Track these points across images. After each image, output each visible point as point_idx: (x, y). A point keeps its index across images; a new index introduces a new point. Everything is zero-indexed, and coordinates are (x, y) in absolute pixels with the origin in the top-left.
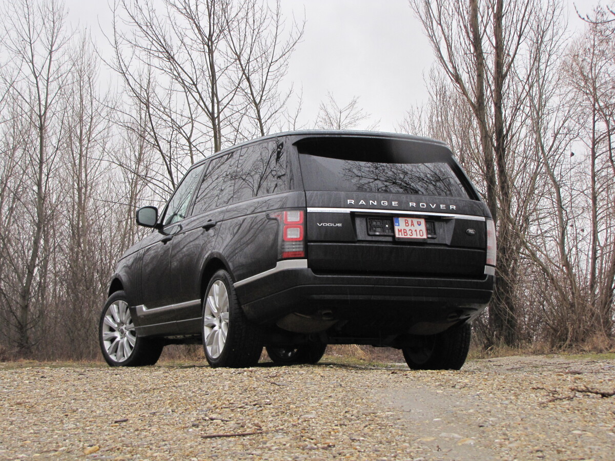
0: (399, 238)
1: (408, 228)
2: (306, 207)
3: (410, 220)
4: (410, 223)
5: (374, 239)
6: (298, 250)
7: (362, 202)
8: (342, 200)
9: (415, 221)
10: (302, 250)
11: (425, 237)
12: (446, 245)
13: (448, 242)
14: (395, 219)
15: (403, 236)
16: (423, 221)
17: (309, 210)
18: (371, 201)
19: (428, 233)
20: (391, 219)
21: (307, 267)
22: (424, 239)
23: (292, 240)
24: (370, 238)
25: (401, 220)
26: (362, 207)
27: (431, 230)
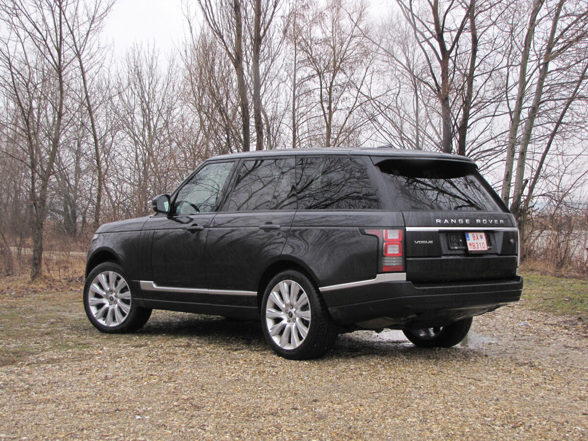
0: (471, 251)
1: (475, 242)
2: (405, 226)
3: (475, 234)
4: (476, 237)
5: (454, 252)
6: (397, 264)
7: (446, 221)
8: (432, 220)
9: (479, 234)
10: (401, 264)
11: (486, 249)
12: (497, 254)
13: (499, 252)
14: (466, 234)
15: (473, 249)
16: (483, 234)
17: (408, 229)
18: (452, 220)
19: (488, 245)
20: (463, 234)
21: (405, 279)
22: (486, 251)
23: (393, 255)
24: (449, 252)
25: (470, 235)
26: (447, 225)
27: (489, 242)
